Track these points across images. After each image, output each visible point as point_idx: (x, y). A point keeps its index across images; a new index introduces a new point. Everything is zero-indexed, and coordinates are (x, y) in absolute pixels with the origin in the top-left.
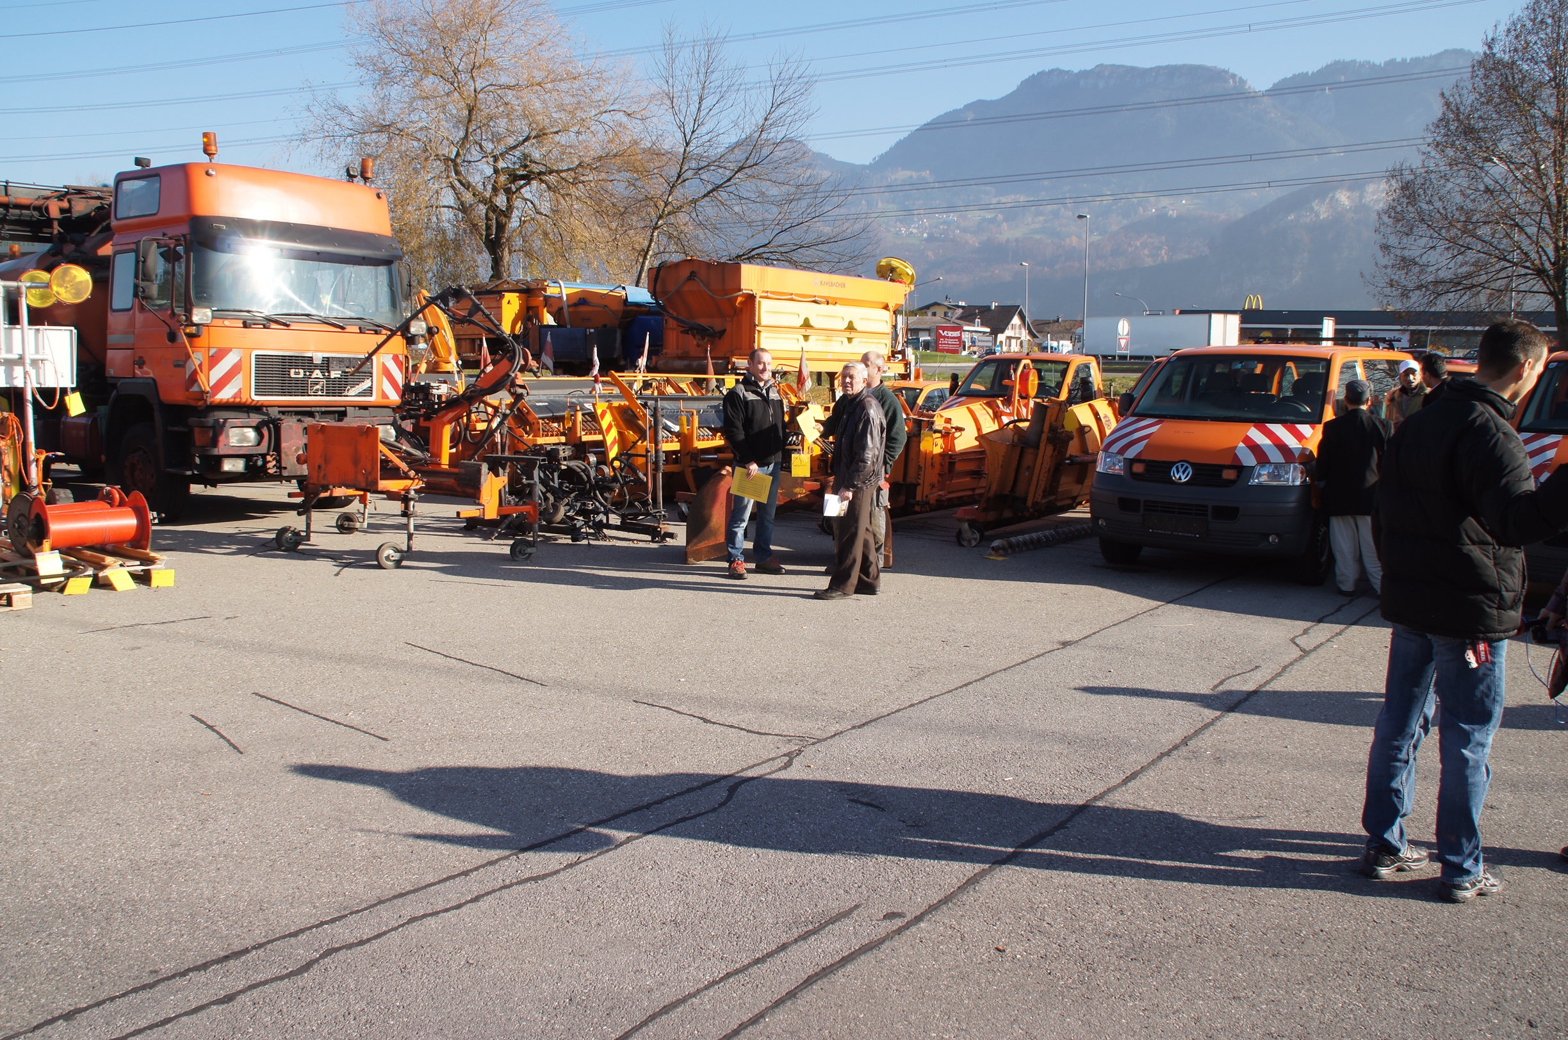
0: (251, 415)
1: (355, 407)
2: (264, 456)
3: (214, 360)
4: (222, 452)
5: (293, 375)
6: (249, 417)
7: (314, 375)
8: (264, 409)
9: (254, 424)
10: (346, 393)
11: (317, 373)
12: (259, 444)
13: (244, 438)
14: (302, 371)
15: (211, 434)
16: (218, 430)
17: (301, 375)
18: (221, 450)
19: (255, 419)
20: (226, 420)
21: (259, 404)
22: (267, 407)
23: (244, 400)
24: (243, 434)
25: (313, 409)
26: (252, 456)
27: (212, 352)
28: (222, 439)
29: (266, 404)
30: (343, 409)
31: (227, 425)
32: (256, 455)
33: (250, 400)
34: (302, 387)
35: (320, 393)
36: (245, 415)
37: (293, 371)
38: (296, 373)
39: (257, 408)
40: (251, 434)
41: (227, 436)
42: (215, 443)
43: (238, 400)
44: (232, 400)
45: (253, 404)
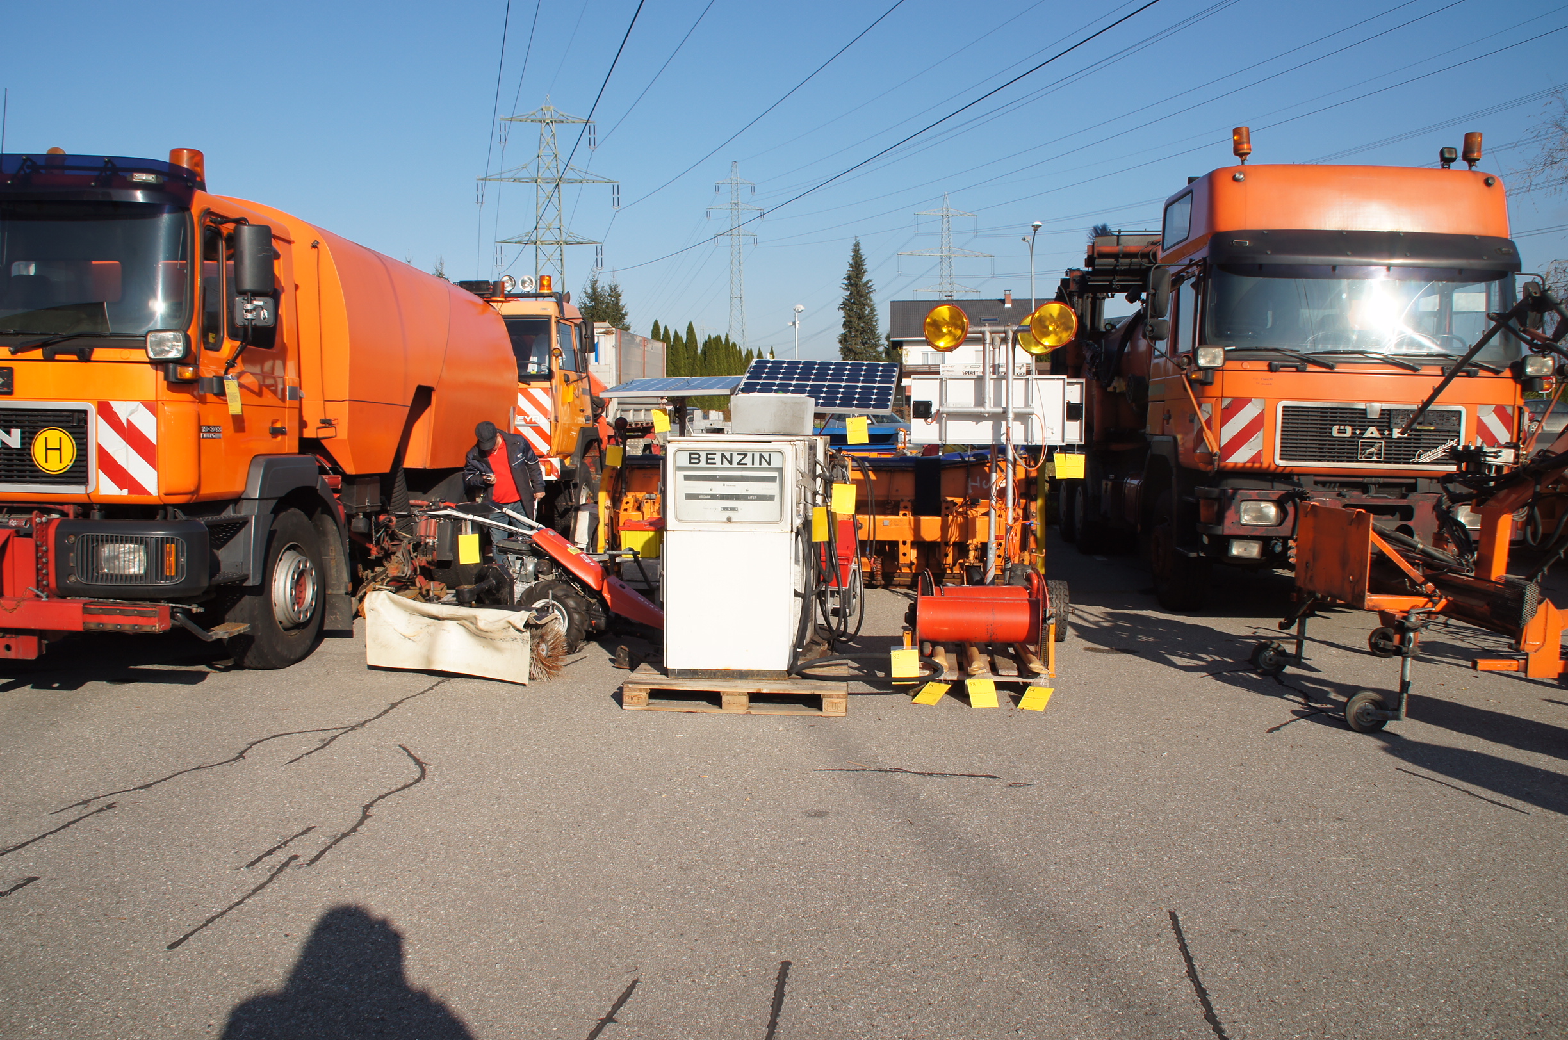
0: (1276, 485)
1: (1431, 478)
2: (1285, 540)
3: (1228, 413)
4: (1227, 532)
5: (1335, 433)
6: (1273, 488)
7: (1367, 434)
8: (1295, 478)
9: (1275, 497)
10: (1416, 459)
11: (1372, 431)
12: (1280, 524)
13: (1261, 515)
14: (1349, 429)
15: (1216, 508)
16: (1225, 503)
17: (1348, 434)
18: (1228, 528)
19: (1279, 490)
20: (1236, 490)
21: (1287, 471)
22: (1298, 475)
23: (1265, 465)
24: (1260, 510)
25: (1366, 480)
26: (1270, 538)
27: (1226, 402)
28: (1230, 515)
29: (1296, 471)
30: (1413, 481)
31: (1238, 497)
32: (1277, 538)
33: (1273, 466)
34: (1348, 450)
35: (1375, 458)
36: (1269, 485)
37: (1335, 428)
38: (1340, 431)
39: (1285, 476)
40: (1271, 510)
41: (1238, 512)
42: (1220, 519)
43: (1257, 465)
44: (1249, 465)
45: (1279, 470)
